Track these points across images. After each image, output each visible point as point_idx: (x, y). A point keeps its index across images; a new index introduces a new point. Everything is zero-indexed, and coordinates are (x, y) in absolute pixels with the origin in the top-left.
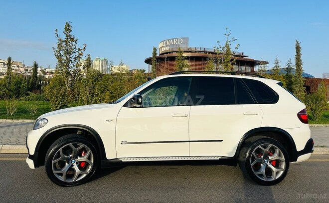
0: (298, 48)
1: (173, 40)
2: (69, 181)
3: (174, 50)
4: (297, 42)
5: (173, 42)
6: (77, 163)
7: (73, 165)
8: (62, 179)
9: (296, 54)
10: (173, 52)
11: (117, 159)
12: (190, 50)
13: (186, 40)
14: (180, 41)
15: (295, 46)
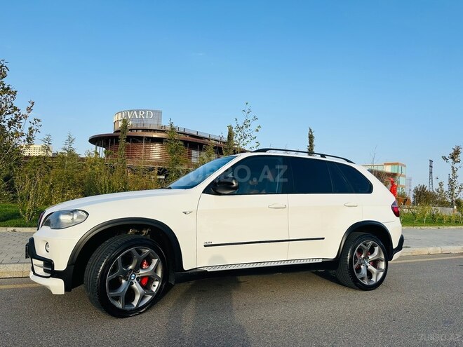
0: (311, 138)
1: (138, 111)
2: (128, 308)
3: (139, 127)
4: (310, 130)
5: (138, 115)
6: (138, 279)
7: (132, 283)
8: (119, 305)
9: (309, 144)
10: (137, 130)
11: (196, 268)
12: (163, 129)
13: (158, 114)
14: (149, 115)
15: (308, 135)
